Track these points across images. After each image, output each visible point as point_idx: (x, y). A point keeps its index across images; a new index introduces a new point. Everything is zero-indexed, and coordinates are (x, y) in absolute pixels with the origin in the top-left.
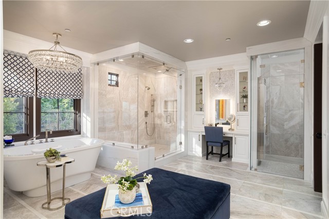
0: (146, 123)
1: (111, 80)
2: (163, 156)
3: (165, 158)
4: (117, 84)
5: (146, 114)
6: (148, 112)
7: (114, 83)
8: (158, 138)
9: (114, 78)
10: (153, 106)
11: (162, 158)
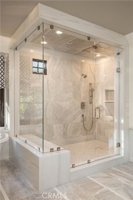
0: (83, 116)
1: (38, 68)
2: (89, 162)
3: (91, 165)
4: (45, 72)
5: (83, 105)
6: (86, 104)
7: (41, 71)
8: (98, 134)
9: (41, 65)
10: (92, 96)
11: (88, 165)
